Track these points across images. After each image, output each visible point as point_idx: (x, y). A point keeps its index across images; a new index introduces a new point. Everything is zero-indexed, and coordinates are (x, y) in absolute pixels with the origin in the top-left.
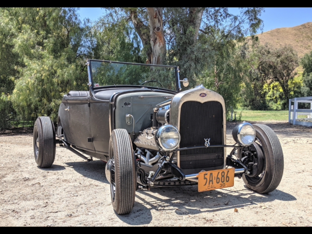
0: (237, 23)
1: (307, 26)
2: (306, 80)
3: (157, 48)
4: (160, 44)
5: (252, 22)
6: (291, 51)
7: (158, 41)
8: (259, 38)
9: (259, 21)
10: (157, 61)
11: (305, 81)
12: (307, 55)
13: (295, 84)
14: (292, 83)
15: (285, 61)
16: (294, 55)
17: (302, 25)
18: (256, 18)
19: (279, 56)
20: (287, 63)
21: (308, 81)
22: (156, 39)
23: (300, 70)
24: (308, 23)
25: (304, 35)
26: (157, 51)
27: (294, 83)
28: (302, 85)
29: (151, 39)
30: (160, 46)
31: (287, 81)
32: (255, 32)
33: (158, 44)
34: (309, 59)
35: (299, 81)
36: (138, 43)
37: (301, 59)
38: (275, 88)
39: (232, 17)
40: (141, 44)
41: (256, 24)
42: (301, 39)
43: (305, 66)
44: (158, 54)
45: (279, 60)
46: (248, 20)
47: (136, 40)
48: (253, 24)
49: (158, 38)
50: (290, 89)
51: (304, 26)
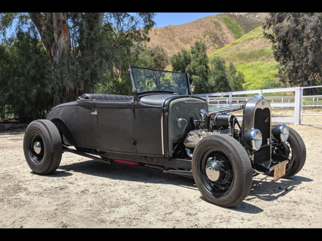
0: (134, 23)
1: (169, 28)
2: (175, 77)
3: (62, 41)
4: (65, 37)
5: (146, 24)
6: (162, 50)
7: (63, 34)
8: (151, 38)
9: (153, 23)
10: (62, 55)
11: (174, 79)
12: (175, 55)
13: (167, 80)
14: (163, 79)
15: (158, 59)
16: (164, 54)
17: (165, 27)
18: (150, 20)
19: (152, 55)
20: (160, 61)
21: (177, 78)
22: (60, 32)
23: (169, 68)
24: (170, 26)
25: (167, 36)
26: (61, 45)
27: (165, 80)
28: (172, 81)
29: (55, 32)
30: (66, 40)
31: (159, 78)
32: (147, 33)
33: (63, 37)
34: (177, 59)
35: (169, 78)
36: (35, 34)
37: (171, 58)
38: (150, 84)
39: (130, 17)
40: (39, 35)
41: (149, 26)
42: (165, 40)
43: (174, 65)
44: (62, 48)
45: (152, 58)
46: (143, 22)
47: (34, 31)
48: (147, 25)
49: (63, 31)
50: (162, 85)
51: (166, 28)
